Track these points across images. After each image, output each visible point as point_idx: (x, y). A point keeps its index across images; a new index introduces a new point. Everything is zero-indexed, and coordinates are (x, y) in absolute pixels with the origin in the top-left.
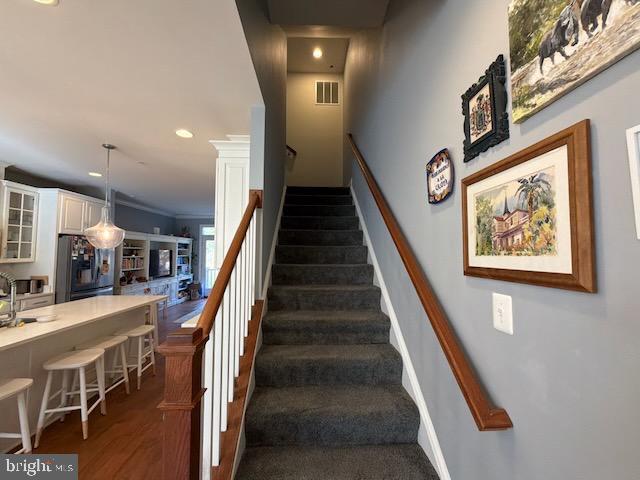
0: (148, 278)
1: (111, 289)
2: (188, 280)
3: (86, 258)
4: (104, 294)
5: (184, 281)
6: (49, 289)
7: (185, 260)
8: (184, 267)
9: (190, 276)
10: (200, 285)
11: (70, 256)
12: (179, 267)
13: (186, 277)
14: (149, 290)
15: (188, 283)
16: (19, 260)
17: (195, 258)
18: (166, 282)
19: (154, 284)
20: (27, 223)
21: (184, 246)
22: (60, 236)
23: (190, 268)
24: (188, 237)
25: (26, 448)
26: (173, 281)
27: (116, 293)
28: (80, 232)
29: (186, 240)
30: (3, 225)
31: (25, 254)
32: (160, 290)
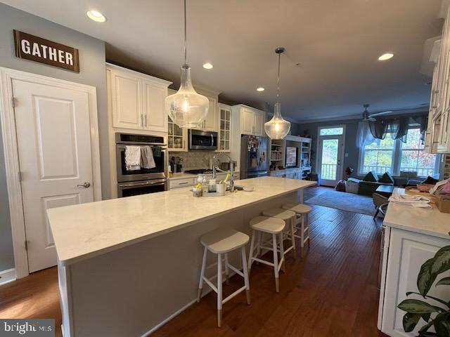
0: (284, 167)
1: (266, 172)
2: (308, 171)
3: (255, 151)
4: (262, 175)
5: (305, 172)
7: (306, 156)
8: (305, 161)
9: (309, 168)
10: (317, 175)
11: (247, 149)
12: (302, 161)
13: (307, 169)
14: (285, 175)
15: (308, 173)
16: (225, 151)
17: (314, 154)
18: (294, 170)
19: (288, 172)
20: (228, 128)
21: (306, 144)
22: (242, 135)
23: (309, 162)
24: (309, 137)
25: (247, 286)
26: (300, 171)
27: (268, 175)
28: (251, 133)
29: (307, 140)
30: (218, 130)
31: (228, 148)
32: (292, 176)
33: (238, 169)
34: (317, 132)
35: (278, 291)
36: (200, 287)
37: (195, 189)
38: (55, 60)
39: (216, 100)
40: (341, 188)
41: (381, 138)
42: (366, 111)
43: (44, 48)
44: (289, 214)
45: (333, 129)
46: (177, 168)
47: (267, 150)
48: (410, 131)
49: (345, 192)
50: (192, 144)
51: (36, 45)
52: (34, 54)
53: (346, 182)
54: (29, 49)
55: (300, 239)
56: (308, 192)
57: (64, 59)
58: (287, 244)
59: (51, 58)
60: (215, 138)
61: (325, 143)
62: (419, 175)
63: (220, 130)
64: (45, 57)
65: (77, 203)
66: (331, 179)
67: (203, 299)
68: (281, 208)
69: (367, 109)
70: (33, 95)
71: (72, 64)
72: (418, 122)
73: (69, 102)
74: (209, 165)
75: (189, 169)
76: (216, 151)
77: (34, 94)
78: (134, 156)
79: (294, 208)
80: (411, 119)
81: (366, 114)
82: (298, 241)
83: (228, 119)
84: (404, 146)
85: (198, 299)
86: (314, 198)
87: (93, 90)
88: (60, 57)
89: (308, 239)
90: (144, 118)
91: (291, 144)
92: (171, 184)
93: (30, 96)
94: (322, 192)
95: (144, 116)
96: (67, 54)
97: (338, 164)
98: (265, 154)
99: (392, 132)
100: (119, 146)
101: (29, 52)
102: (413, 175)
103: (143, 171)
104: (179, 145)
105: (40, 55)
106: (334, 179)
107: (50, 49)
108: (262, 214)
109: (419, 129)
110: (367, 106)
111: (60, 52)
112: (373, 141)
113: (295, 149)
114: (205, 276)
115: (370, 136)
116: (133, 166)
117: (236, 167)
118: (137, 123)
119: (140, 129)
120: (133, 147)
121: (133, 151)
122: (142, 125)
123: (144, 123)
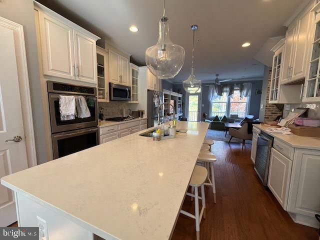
2: (181, 116)
7: (180, 105)
9: (182, 114)
12: (178, 110)
17: (184, 105)
20: (137, 84)
22: (148, 90)
24: (181, 94)
26: (177, 116)
29: (180, 96)
31: (137, 100)
33: (145, 116)
39: (128, 61)
41: (221, 95)
42: (217, 79)
48: (235, 92)
50: (114, 96)
60: (130, 91)
62: (239, 116)
63: (131, 85)
69: (218, 77)
72: (238, 87)
74: (122, 114)
75: (108, 117)
76: (129, 102)
78: (69, 106)
80: (235, 85)
81: (217, 80)
83: (137, 77)
84: (232, 100)
87: (20, 29)
91: (172, 98)
95: (76, 66)
97: (198, 111)
99: (226, 92)
100: (52, 96)
102: (236, 116)
103: (78, 120)
109: (239, 91)
110: (217, 75)
112: (217, 97)
113: (174, 101)
115: (216, 94)
116: (68, 116)
117: (144, 115)
118: (69, 73)
119: (73, 78)
120: (67, 97)
121: (67, 101)
122: (75, 75)
123: (77, 74)
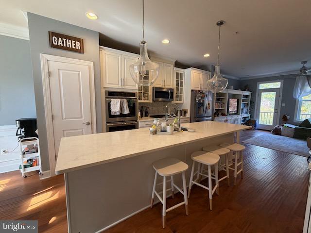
0: (226, 114)
1: (210, 118)
2: (248, 117)
3: (201, 102)
4: (207, 120)
5: (245, 118)
6: (188, 115)
7: (246, 105)
8: (245, 109)
9: (249, 115)
10: (255, 121)
11: (195, 100)
12: (242, 109)
13: (246, 116)
14: (227, 120)
15: (247, 119)
16: (179, 102)
17: (253, 104)
18: (235, 117)
19: (229, 118)
21: (246, 96)
22: (192, 90)
23: (249, 110)
24: (249, 91)
25: (186, 202)
26: (240, 117)
27: (213, 120)
28: (199, 89)
29: (247, 93)
30: (175, 87)
31: (181, 100)
32: (232, 121)
34: (256, 86)
35: (211, 209)
36: (153, 197)
37: (151, 129)
38: (70, 47)
39: (172, 67)
40: (277, 132)
42: (303, 67)
43: (65, 40)
44: (224, 151)
45: (272, 84)
46: (145, 114)
47: (213, 101)
49: (281, 135)
50: (156, 97)
51: (60, 39)
52: (59, 45)
53: (281, 127)
54: (56, 41)
55: (234, 171)
56: (247, 134)
57: (75, 46)
58: (222, 174)
59: (68, 46)
60: (172, 93)
61: (264, 95)
64: (65, 46)
65: (83, 134)
66: (268, 124)
67: (153, 206)
68: (219, 145)
69: (305, 65)
70: (59, 70)
71: (79, 48)
73: (78, 73)
75: (153, 115)
76: (172, 102)
77: (59, 68)
78: (116, 106)
79: (229, 147)
81: (304, 69)
82: (232, 172)
83: (182, 79)
85: (151, 206)
86: (251, 139)
87: (92, 64)
88: (73, 45)
89: (241, 172)
90: (123, 81)
91: (234, 96)
92: (140, 125)
93: (57, 70)
94: (259, 134)
95: (123, 79)
96: (77, 42)
97: (275, 112)
98: (211, 104)
100: (107, 99)
101: (56, 44)
103: (122, 115)
104: (146, 98)
105: (62, 45)
106: (271, 124)
107: (68, 40)
108: (202, 150)
110: (304, 62)
111: (73, 42)
113: (236, 100)
114: (156, 190)
116: (115, 112)
117: (187, 114)
118: (118, 84)
119: (121, 88)
120: (115, 100)
121: (115, 103)
122: (122, 85)
123: (123, 84)
